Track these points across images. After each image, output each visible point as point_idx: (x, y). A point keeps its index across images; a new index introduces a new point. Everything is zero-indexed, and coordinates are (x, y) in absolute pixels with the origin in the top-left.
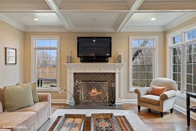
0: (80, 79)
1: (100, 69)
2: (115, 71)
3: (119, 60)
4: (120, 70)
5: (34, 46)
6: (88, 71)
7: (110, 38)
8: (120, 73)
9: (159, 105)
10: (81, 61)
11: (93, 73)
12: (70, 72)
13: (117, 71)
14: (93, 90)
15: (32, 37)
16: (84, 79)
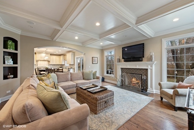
0: (124, 71)
1: (136, 66)
2: (152, 67)
3: (150, 59)
4: (152, 66)
5: (105, 55)
6: (128, 67)
7: (143, 44)
8: (152, 69)
9: (172, 99)
10: (124, 61)
11: (132, 69)
12: (119, 67)
13: (149, 68)
14: (134, 79)
15: (104, 51)
16: (127, 72)
